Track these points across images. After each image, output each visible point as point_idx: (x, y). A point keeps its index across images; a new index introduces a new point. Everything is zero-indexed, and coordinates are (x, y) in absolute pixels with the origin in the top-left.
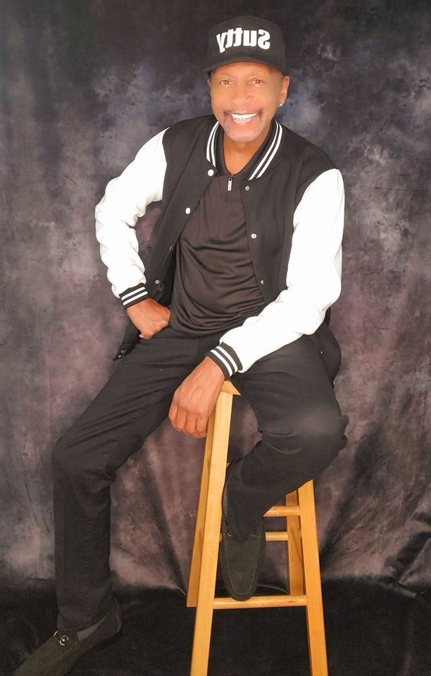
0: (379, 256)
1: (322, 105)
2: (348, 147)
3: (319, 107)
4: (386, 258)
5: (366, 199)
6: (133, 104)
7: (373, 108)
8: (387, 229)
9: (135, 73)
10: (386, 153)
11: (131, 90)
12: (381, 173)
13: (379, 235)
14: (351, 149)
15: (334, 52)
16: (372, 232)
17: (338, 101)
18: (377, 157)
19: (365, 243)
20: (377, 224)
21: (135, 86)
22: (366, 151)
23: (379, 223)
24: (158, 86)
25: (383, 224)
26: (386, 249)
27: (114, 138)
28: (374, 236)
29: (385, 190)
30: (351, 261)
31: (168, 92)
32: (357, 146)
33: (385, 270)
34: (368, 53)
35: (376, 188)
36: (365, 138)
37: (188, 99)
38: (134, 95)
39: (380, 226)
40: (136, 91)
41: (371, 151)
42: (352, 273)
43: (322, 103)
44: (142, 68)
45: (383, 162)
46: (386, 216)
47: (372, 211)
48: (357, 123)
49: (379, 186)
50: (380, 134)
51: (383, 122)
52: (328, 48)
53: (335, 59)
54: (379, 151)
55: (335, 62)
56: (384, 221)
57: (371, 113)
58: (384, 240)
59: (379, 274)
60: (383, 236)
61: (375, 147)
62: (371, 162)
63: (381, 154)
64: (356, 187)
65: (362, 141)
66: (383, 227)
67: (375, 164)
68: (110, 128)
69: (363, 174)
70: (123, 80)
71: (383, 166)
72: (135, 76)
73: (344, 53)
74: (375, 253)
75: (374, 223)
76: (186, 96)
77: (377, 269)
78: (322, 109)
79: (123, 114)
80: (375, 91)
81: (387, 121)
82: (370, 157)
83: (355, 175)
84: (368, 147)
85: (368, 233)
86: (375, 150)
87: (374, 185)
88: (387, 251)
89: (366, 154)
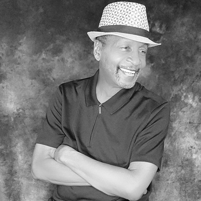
0: (192, 171)
1: (153, 64)
2: (170, 95)
3: (150, 66)
4: (197, 172)
5: (183, 131)
6: (19, 64)
7: (188, 66)
8: (197, 151)
9: (20, 42)
10: (197, 98)
11: (18, 54)
12: (193, 112)
13: (192, 156)
14: (172, 96)
15: (161, 27)
16: (187, 153)
17: (163, 62)
18: (190, 101)
19: (182, 162)
20: (190, 148)
21: (21, 51)
22: (183, 97)
23: (192, 147)
24: (37, 51)
25: (194, 148)
26: (197, 166)
27: (5, 88)
28: (188, 156)
29: (196, 124)
30: (172, 174)
31: (44, 56)
32: (177, 93)
33: (196, 180)
34: (184, 28)
35: (190, 123)
36: (182, 88)
37: (58, 60)
38: (19, 57)
39: (193, 150)
40: (21, 55)
41: (186, 97)
42: (174, 182)
43: (152, 63)
44: (25, 38)
45: (194, 105)
46: (197, 142)
47: (187, 139)
48: (177, 77)
49: (192, 122)
50: (192, 85)
51: (194, 77)
52: (156, 24)
53: (161, 32)
54: (192, 97)
55: (161, 35)
56: (195, 146)
57: (186, 70)
58: (195, 159)
59: (192, 183)
60: (194, 156)
61: (189, 94)
62: (186, 105)
63: (194, 99)
64: (176, 122)
65: (180, 90)
66: (194, 150)
67: (189, 106)
68: (3, 81)
69: (181, 113)
70: (11, 47)
71: (194, 107)
72: (20, 44)
73: (167, 28)
74: (189, 169)
75: (189, 148)
76: (57, 58)
77: (190, 180)
78: (153, 67)
79: (12, 71)
80: (189, 55)
81: (197, 76)
82: (186, 101)
83: (175, 114)
84: (184, 94)
85: (184, 154)
86: (189, 96)
87: (189, 121)
88: (198, 167)
89: (183, 99)
